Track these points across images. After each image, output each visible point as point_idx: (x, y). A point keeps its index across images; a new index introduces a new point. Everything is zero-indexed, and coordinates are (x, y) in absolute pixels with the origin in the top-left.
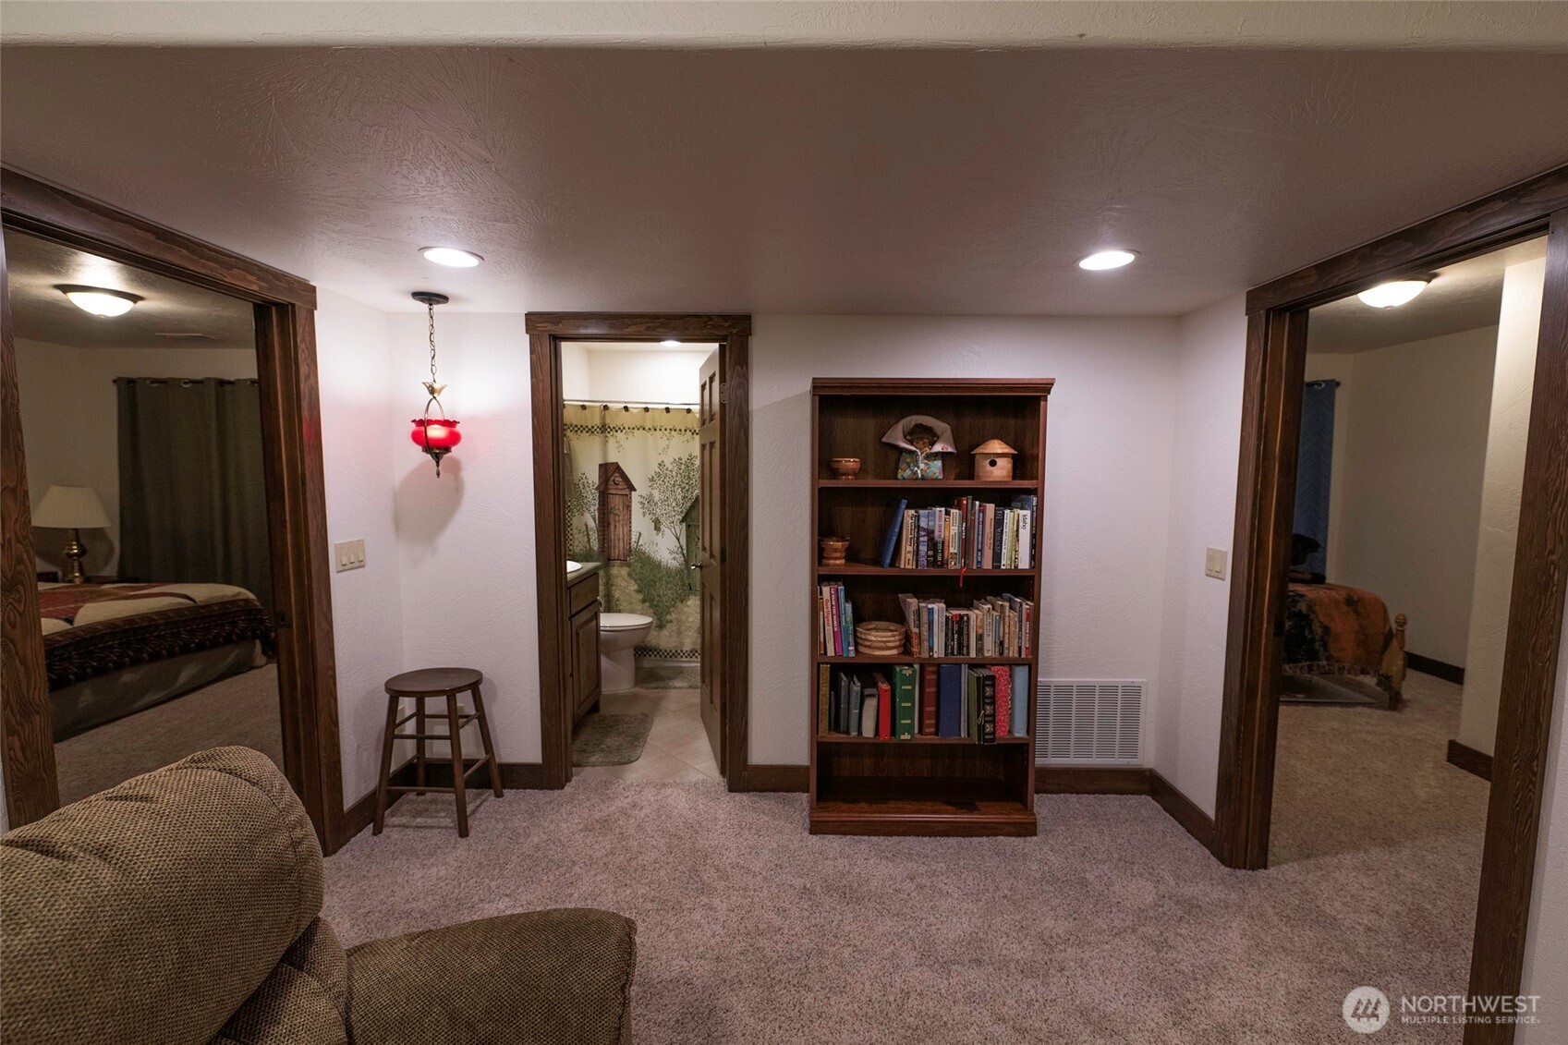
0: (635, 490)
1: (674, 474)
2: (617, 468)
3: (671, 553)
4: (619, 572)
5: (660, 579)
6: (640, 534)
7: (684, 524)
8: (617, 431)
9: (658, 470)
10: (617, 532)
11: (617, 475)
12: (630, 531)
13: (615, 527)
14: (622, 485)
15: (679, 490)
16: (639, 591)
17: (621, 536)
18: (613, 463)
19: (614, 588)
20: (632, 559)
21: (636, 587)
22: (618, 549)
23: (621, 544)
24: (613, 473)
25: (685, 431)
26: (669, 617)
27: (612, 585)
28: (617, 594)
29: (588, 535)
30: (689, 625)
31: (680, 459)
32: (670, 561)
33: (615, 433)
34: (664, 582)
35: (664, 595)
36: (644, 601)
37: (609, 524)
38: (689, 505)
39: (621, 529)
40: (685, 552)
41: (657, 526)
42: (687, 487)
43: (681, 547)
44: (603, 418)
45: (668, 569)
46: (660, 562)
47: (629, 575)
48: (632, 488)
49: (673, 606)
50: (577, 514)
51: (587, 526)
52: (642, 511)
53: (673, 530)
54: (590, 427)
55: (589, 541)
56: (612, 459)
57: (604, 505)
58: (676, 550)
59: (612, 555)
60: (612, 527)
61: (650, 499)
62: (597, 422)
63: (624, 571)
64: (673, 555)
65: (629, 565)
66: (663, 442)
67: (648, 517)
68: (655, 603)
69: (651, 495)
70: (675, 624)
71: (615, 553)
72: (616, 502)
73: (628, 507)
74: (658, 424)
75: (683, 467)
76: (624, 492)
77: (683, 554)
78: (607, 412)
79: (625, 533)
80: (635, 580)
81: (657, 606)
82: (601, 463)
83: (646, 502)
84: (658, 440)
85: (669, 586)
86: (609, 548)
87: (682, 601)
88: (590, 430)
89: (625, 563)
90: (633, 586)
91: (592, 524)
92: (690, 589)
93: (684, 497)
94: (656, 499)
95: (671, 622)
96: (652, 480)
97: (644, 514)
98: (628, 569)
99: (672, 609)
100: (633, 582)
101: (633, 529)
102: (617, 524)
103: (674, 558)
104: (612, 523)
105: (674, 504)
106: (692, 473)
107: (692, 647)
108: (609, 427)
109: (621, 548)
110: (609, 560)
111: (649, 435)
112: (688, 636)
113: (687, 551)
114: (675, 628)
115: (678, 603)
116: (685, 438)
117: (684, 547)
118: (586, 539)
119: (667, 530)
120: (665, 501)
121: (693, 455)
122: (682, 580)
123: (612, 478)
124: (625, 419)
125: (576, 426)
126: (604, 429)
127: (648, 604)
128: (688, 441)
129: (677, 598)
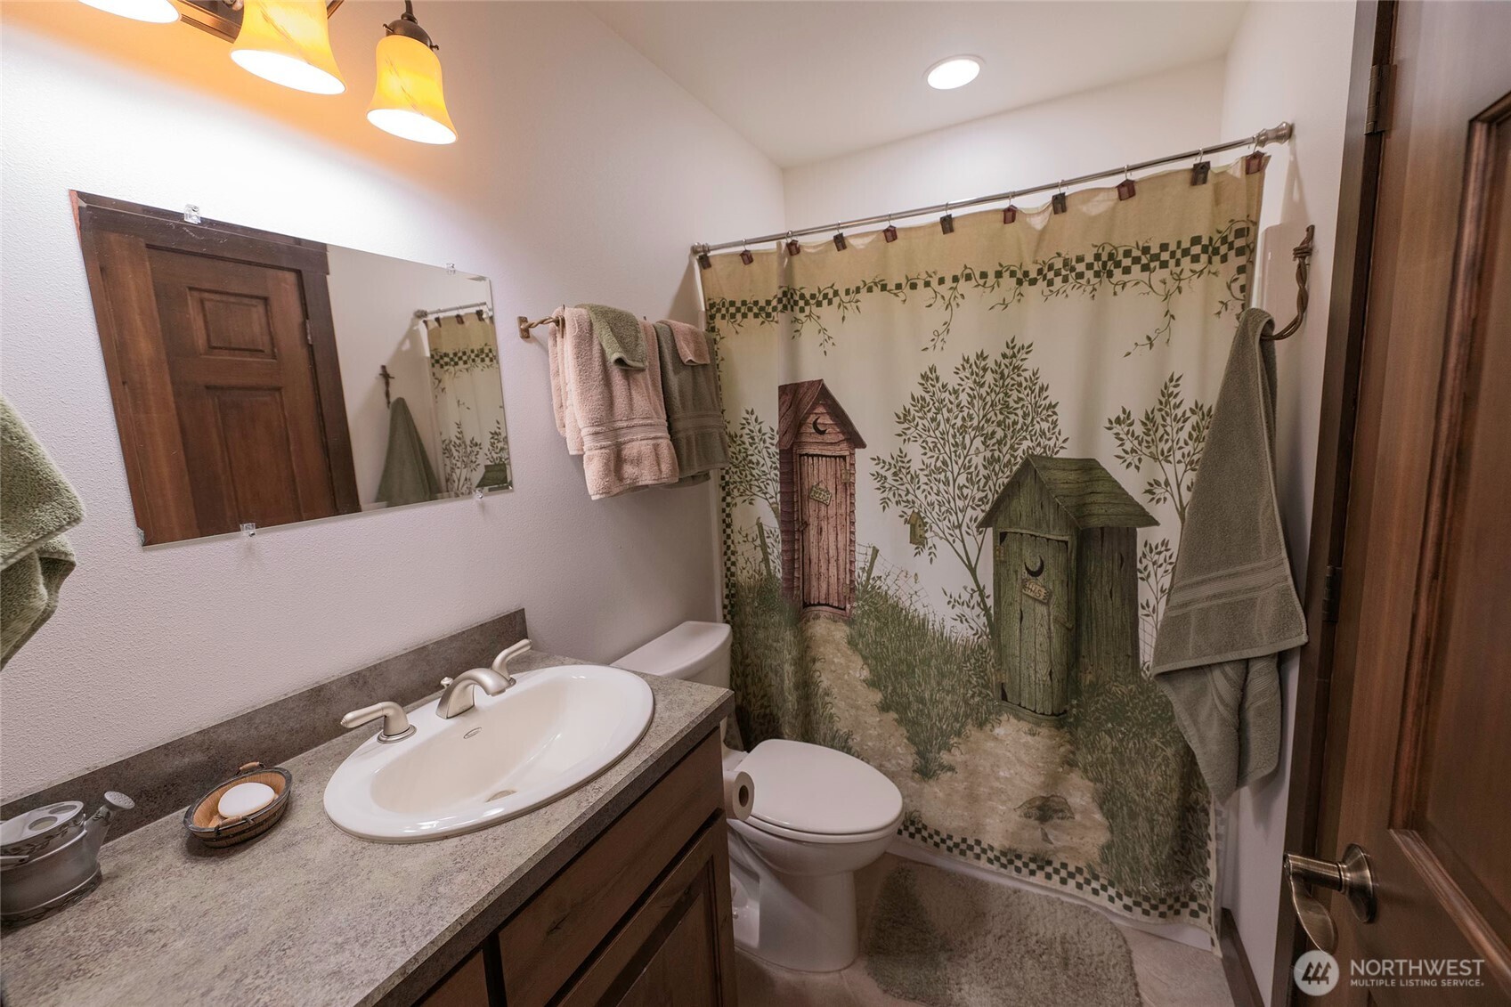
0: (863, 445)
1: (964, 398)
2: (823, 395)
3: (953, 603)
4: (828, 632)
5: (925, 661)
6: (876, 551)
7: (990, 530)
8: (819, 304)
9: (919, 392)
10: (823, 543)
11: (821, 410)
12: (852, 542)
13: (820, 531)
14: (833, 434)
15: (978, 442)
16: (873, 684)
17: (832, 552)
18: (812, 383)
19: (818, 665)
20: (856, 608)
21: (866, 673)
22: (826, 581)
23: (833, 571)
24: (813, 407)
25: (999, 275)
26: (945, 757)
27: (814, 661)
28: (825, 680)
29: (764, 546)
30: (997, 784)
31: (981, 356)
32: (949, 624)
33: (814, 308)
34: (933, 672)
35: (935, 702)
36: (884, 707)
37: (806, 524)
38: (1004, 480)
39: (832, 538)
40: (990, 602)
41: (918, 532)
42: (1000, 434)
43: (981, 591)
44: (788, 273)
45: (945, 644)
46: (924, 622)
47: (852, 643)
48: (855, 441)
49: (958, 734)
50: (739, 500)
51: (760, 526)
52: (879, 495)
53: (958, 545)
54: (762, 303)
55: (766, 560)
56: (809, 374)
57: (792, 483)
58: (966, 597)
59: (814, 593)
60: (813, 531)
61: (899, 466)
62: (773, 290)
63: (840, 632)
64: (958, 610)
65: (850, 622)
66: (937, 316)
67: (894, 510)
68: (911, 714)
69: (902, 455)
70: (960, 776)
71: (819, 590)
72: (819, 474)
73: (847, 486)
74: (920, 270)
75: (989, 377)
76: (837, 451)
77: (986, 609)
78: (795, 258)
79: (841, 545)
80: (865, 658)
81: (914, 723)
82: (781, 384)
83: (889, 475)
84: (924, 312)
85: (946, 683)
86: (805, 579)
87: (981, 725)
88: (762, 311)
89: (840, 611)
90: (859, 672)
91: (772, 523)
92: (1004, 697)
93: (992, 461)
94: (916, 466)
95: (952, 769)
96: (905, 417)
97: (885, 503)
98: (847, 629)
99: (953, 740)
100: (860, 662)
101: (859, 538)
102: (824, 524)
103: (962, 618)
104: (813, 522)
105: (962, 480)
106: (1015, 395)
107: (1007, 844)
108: (802, 296)
109: (833, 580)
110: (806, 605)
111: (897, 301)
112: (993, 809)
113: (997, 601)
114: (961, 787)
115: (970, 728)
116: (994, 297)
117: (989, 590)
118: (760, 555)
119: (942, 546)
120: (939, 470)
121: (1018, 343)
122: (981, 672)
123: (812, 418)
124: (841, 271)
125: (732, 303)
126: (790, 300)
127: (893, 715)
128: (1005, 304)
129: (967, 716)
